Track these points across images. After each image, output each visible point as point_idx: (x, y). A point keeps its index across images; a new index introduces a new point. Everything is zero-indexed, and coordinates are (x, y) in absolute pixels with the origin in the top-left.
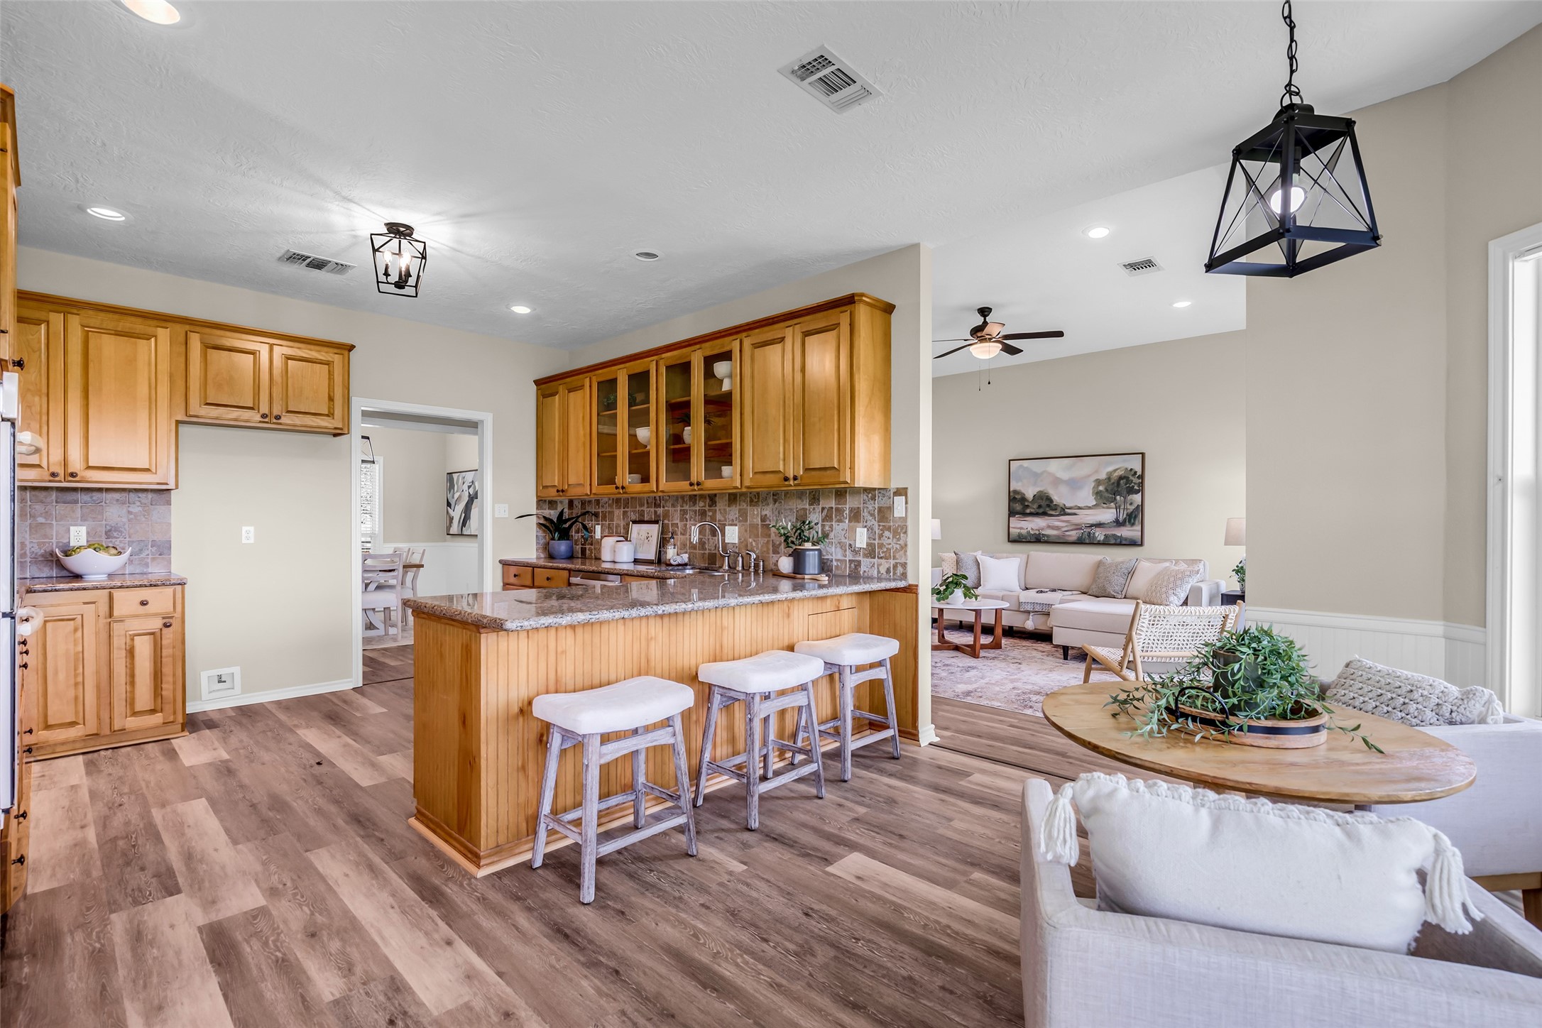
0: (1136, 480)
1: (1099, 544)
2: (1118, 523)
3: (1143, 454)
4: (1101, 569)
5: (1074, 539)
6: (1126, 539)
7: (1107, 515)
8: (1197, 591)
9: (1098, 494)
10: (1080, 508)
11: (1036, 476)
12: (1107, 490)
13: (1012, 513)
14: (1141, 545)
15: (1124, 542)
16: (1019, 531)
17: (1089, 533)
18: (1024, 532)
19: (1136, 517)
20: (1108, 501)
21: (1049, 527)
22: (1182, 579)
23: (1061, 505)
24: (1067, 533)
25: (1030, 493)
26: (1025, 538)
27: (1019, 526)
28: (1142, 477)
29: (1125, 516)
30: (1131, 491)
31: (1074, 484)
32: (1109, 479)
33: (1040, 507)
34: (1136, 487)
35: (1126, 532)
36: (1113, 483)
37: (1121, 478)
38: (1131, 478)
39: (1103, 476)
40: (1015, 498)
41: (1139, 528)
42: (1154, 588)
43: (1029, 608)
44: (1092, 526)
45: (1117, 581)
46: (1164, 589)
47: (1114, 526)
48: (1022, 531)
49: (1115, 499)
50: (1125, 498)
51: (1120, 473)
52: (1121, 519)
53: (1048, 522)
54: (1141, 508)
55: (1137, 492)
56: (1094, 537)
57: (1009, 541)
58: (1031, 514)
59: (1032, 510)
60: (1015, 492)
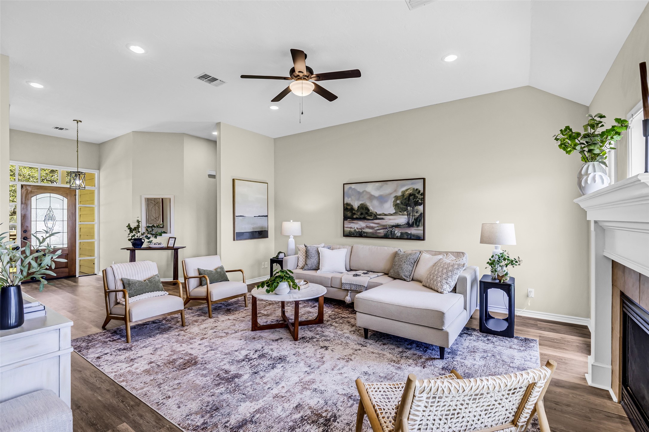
0: (420, 197)
1: (398, 238)
2: (409, 225)
3: (424, 179)
4: (397, 259)
5: (382, 235)
6: (414, 235)
7: (402, 219)
8: (463, 280)
9: (396, 205)
10: (385, 215)
11: (359, 193)
12: (402, 203)
13: (345, 218)
14: (424, 239)
15: (413, 238)
16: (349, 229)
17: (391, 231)
18: (352, 230)
19: (420, 221)
20: (402, 210)
21: (367, 227)
22: (452, 271)
23: (374, 213)
24: (378, 231)
25: (356, 205)
26: (354, 234)
27: (349, 226)
28: (423, 194)
29: (413, 220)
30: (417, 204)
31: (382, 199)
32: (403, 195)
33: (362, 214)
34: (420, 201)
35: (413, 231)
36: (406, 199)
37: (410, 195)
38: (417, 195)
39: (399, 194)
40: (347, 208)
41: (422, 228)
42: (432, 276)
43: (347, 287)
44: (393, 226)
45: (406, 268)
46: (439, 279)
47: (407, 227)
48: (351, 229)
49: (407, 209)
50: (413, 208)
51: (410, 191)
52: (411, 222)
53: (366, 224)
54: (423, 215)
55: (420, 204)
56: (394, 234)
57: (344, 236)
58: (357, 219)
59: (357, 216)
60: (348, 204)
